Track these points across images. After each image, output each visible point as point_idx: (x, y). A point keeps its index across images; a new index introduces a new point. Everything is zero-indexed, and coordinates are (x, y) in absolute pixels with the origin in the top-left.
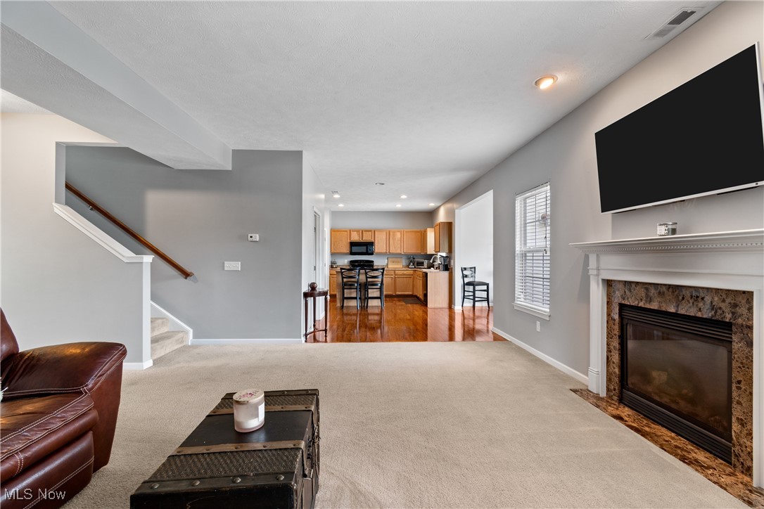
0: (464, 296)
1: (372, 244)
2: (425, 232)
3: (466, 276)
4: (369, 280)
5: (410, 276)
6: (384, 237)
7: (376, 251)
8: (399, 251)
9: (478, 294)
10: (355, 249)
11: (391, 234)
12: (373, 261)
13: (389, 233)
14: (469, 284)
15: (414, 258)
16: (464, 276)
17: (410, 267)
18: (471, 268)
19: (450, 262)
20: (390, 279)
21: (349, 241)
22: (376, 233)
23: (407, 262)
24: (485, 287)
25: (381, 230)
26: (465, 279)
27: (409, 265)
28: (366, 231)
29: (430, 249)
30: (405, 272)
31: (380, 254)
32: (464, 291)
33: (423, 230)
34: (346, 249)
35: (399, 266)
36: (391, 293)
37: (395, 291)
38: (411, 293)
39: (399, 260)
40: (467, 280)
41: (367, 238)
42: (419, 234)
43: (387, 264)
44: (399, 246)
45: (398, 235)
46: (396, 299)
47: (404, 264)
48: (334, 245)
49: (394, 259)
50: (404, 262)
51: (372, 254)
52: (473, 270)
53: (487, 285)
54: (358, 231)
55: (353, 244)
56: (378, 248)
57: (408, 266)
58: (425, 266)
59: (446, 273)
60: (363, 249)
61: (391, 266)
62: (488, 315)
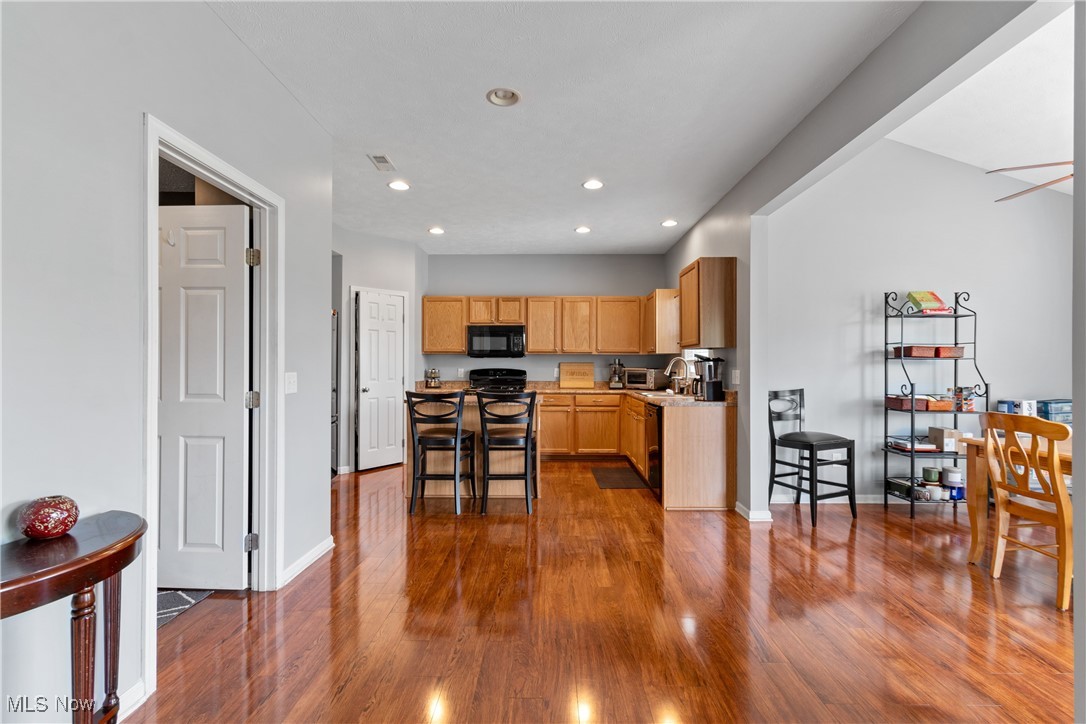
0: (773, 475)
1: (519, 330)
2: (651, 299)
3: (779, 416)
4: (490, 426)
5: (611, 409)
6: (550, 315)
7: (531, 347)
8: (585, 348)
9: (823, 472)
10: (481, 343)
11: (567, 305)
12: (524, 373)
13: (561, 305)
14: (789, 441)
15: (621, 365)
16: (775, 417)
17: (613, 385)
18: (793, 392)
19: (726, 374)
20: (564, 415)
21: (465, 324)
22: (530, 304)
23: (606, 373)
24: (840, 454)
25: (541, 299)
26: (777, 425)
27: (610, 380)
28: (507, 299)
29: (665, 342)
30: (601, 399)
31: (540, 355)
32: (774, 461)
33: (643, 297)
34: (459, 343)
35: (585, 383)
36: (565, 450)
37: (576, 445)
38: (613, 450)
39: (586, 368)
40: (782, 429)
41: (509, 316)
42: (635, 307)
43: (559, 379)
44: (586, 334)
45: (584, 309)
46: (576, 465)
47: (599, 378)
48: (431, 334)
49: (574, 368)
50: (598, 373)
51: (520, 354)
52: (797, 398)
53: (849, 445)
54: (487, 300)
55: (474, 331)
56: (534, 340)
57: (607, 384)
58: (651, 382)
59: (718, 409)
60: (501, 343)
61: (567, 383)
62: (852, 538)
